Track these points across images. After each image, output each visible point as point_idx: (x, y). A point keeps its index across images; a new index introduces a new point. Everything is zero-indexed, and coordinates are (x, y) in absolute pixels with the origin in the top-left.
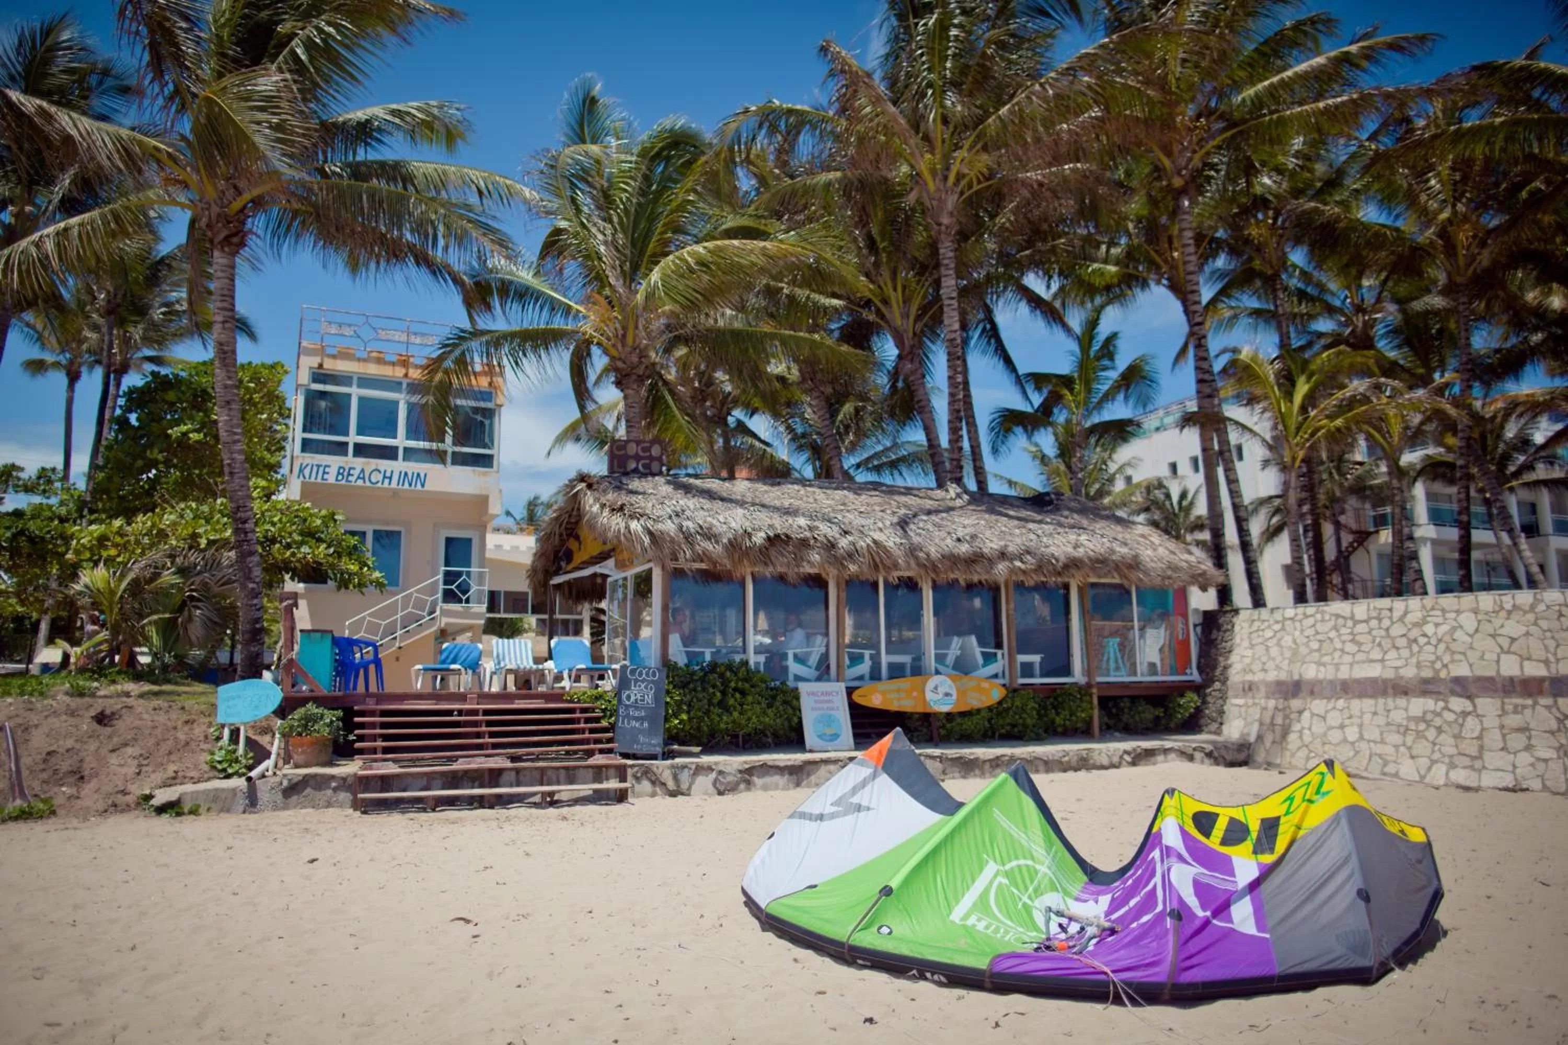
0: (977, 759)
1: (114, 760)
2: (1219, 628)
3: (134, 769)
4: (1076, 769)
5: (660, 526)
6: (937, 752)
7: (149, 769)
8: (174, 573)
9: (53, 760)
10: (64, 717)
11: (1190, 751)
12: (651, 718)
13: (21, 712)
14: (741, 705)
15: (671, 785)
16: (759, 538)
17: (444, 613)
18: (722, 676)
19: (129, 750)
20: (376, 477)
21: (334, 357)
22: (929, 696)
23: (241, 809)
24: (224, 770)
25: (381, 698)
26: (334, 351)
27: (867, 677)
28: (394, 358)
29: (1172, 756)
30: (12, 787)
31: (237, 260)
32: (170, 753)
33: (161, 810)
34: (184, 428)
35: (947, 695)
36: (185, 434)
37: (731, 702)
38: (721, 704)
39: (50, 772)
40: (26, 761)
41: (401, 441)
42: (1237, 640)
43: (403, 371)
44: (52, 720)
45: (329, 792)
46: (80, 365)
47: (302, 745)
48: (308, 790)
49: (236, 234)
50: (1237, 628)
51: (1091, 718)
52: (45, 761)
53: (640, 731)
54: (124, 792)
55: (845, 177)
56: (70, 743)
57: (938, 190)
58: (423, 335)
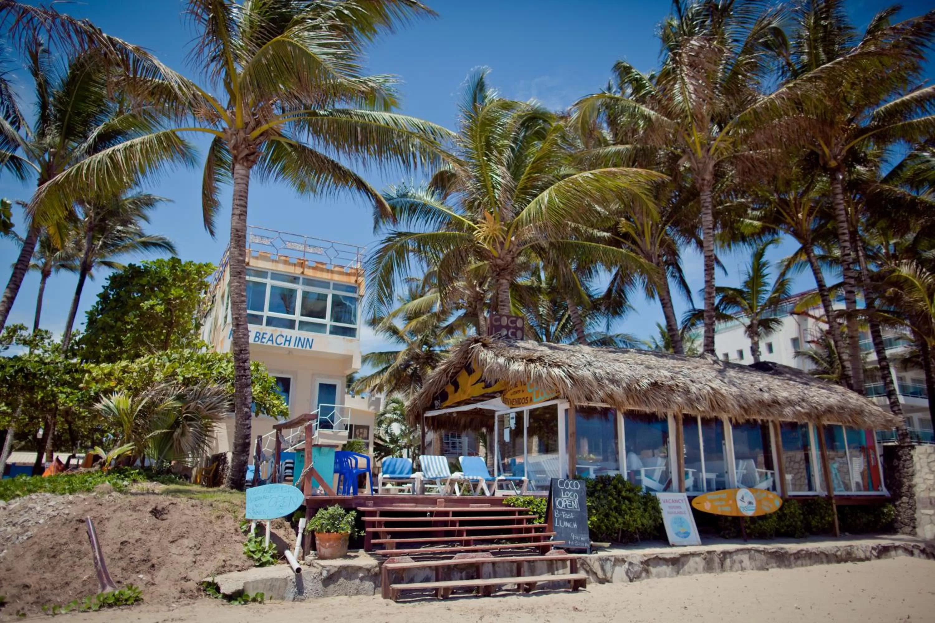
0: (786, 553)
1: (174, 549)
2: (899, 458)
3: (191, 559)
4: (846, 561)
5: (580, 373)
6: (761, 547)
7: (202, 558)
8: (174, 400)
9: (127, 549)
10: (129, 512)
11: (910, 548)
12: (579, 520)
13: (94, 506)
14: (630, 509)
15: (600, 574)
16: (645, 383)
17: (321, 435)
18: (615, 487)
19: (186, 542)
20: (281, 340)
21: (257, 258)
22: (740, 504)
23: (291, 596)
24: (259, 560)
25: (378, 501)
26: (257, 254)
27: (691, 488)
28: (296, 261)
29: (900, 552)
30: (99, 575)
31: (251, 172)
32: (214, 544)
33: (230, 598)
34: (151, 302)
35: (750, 503)
36: (152, 307)
37: (624, 507)
38: (617, 510)
39: (127, 560)
40: (106, 550)
41: (297, 317)
42: (918, 467)
43: (301, 270)
44: (118, 514)
45: (357, 581)
46: (51, 266)
47: (329, 540)
48: (342, 580)
49: (253, 153)
50: (915, 459)
51: (834, 520)
52: (120, 550)
53: (573, 530)
54: (186, 579)
55: (635, 148)
56: (137, 534)
57: (704, 157)
58: (315, 247)
